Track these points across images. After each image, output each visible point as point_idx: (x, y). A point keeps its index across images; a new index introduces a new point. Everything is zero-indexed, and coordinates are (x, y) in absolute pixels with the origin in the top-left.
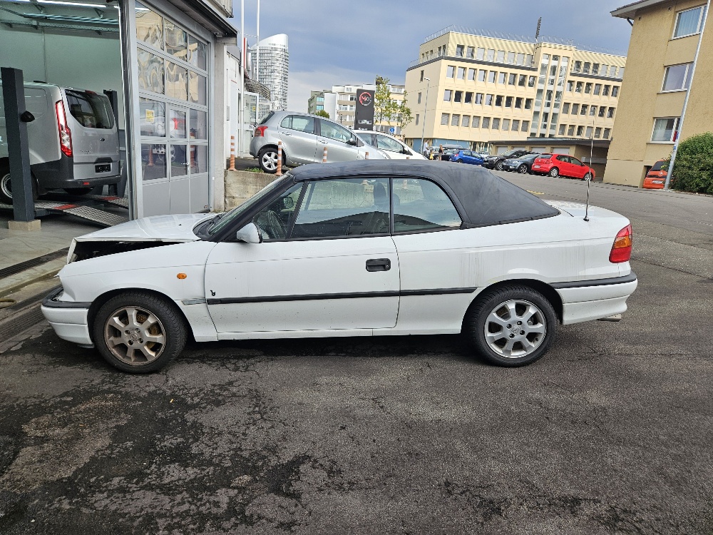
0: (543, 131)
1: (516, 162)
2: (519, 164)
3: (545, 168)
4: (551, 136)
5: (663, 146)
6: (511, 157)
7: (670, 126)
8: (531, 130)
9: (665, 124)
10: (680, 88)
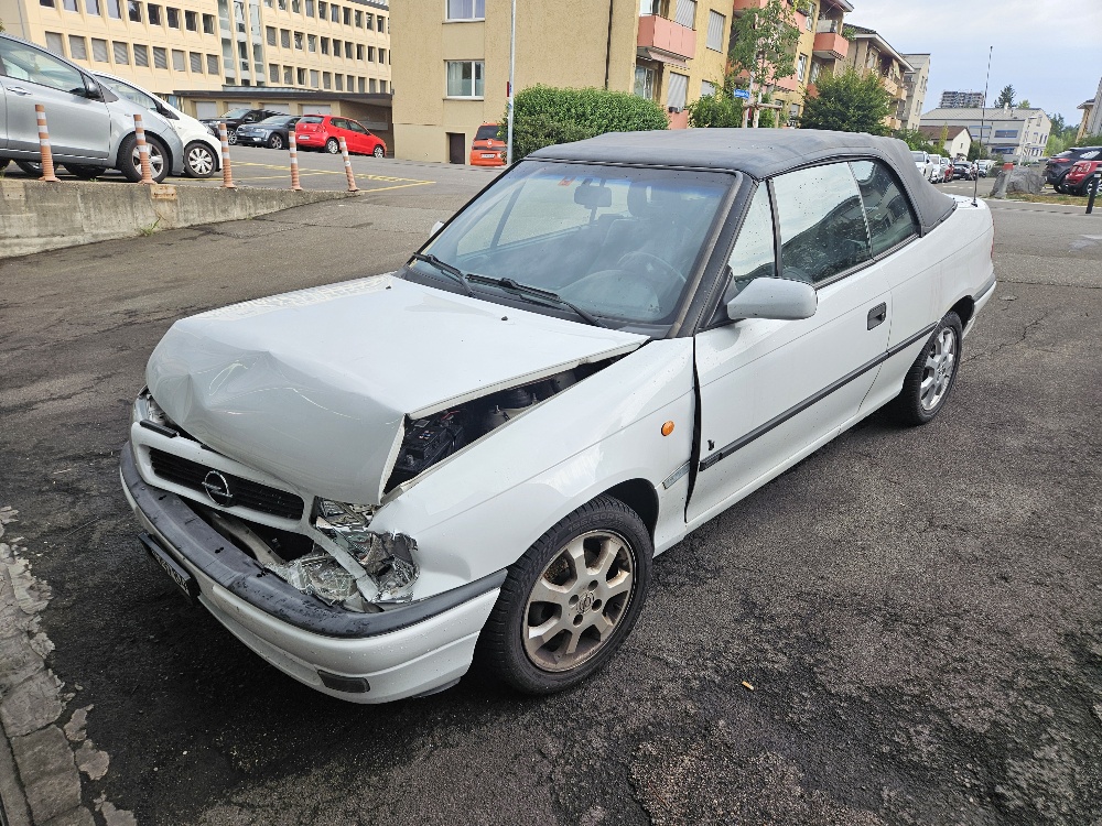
0: (246, 75)
1: (263, 130)
2: (269, 133)
3: (317, 139)
4: (260, 84)
5: (461, 103)
6: (244, 120)
7: (466, 74)
8: (225, 73)
9: (459, 71)
10: (471, 17)
